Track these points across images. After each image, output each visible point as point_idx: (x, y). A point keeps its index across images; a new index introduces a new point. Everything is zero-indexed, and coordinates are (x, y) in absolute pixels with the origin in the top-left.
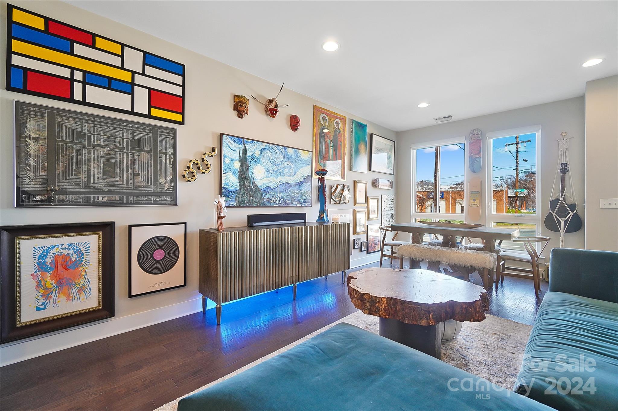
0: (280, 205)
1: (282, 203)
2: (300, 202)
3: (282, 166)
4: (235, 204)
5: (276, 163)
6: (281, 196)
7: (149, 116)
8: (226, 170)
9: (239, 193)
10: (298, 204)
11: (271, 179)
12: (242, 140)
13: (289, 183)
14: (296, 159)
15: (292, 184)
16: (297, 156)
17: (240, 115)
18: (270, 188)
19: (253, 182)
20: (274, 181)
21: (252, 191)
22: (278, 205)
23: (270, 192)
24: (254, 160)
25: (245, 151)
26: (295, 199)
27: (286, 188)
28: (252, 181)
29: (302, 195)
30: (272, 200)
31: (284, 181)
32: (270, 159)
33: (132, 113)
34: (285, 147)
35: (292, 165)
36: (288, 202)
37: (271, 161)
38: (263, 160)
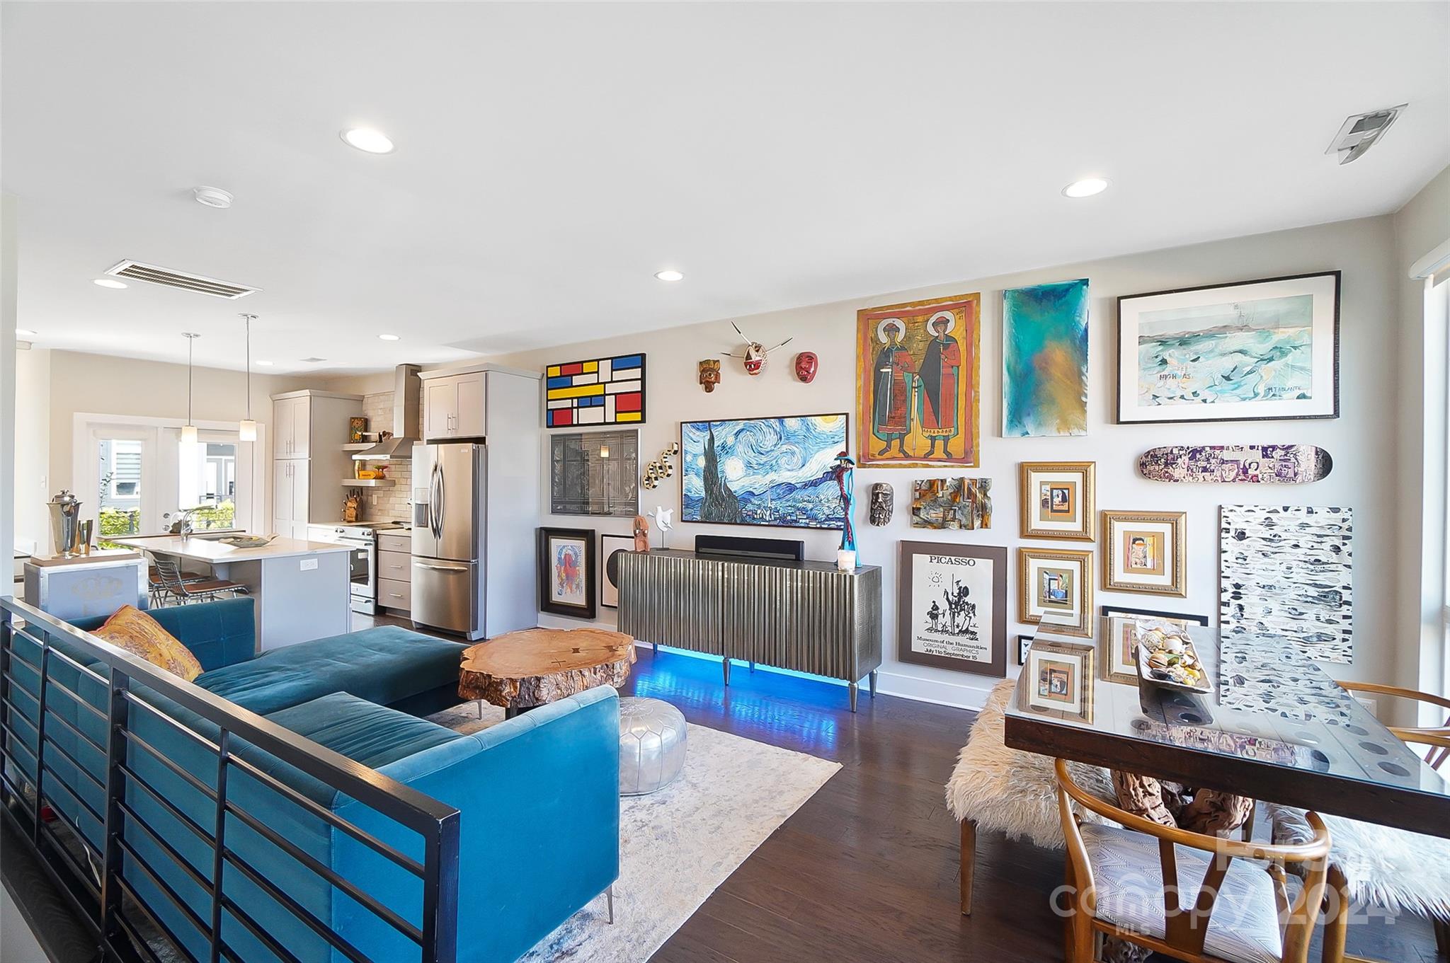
0: (772, 523)
1: (775, 519)
2: (816, 519)
3: (775, 454)
4: (699, 518)
5: (762, 450)
6: (773, 507)
7: (616, 423)
8: (687, 471)
9: (705, 503)
10: (813, 524)
11: (755, 479)
12: (707, 425)
13: (790, 484)
14: (805, 436)
15: (798, 486)
16: (808, 429)
17: (709, 388)
18: (752, 494)
19: (725, 484)
20: (760, 482)
21: (723, 500)
22: (767, 523)
23: (753, 500)
24: (725, 452)
25: (712, 439)
26: (805, 514)
27: (783, 493)
28: (723, 484)
29: (823, 505)
30: (756, 514)
31: (781, 480)
32: (751, 445)
33: (605, 423)
34: (781, 419)
35: (796, 449)
36: (789, 518)
37: (754, 447)
38: (740, 448)
